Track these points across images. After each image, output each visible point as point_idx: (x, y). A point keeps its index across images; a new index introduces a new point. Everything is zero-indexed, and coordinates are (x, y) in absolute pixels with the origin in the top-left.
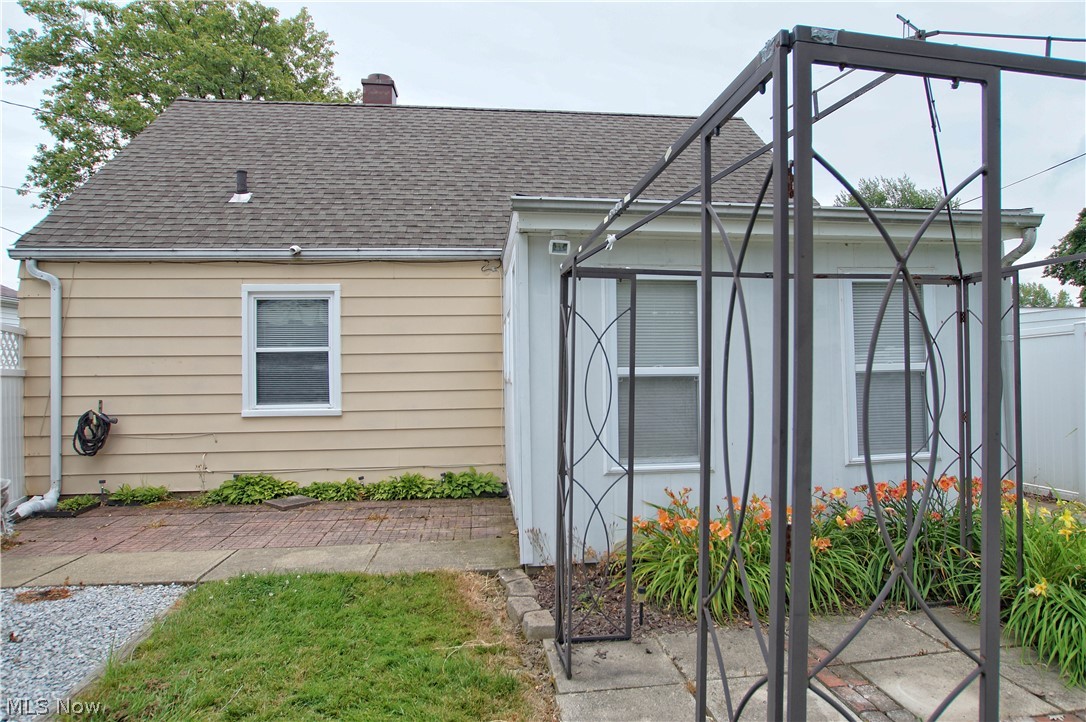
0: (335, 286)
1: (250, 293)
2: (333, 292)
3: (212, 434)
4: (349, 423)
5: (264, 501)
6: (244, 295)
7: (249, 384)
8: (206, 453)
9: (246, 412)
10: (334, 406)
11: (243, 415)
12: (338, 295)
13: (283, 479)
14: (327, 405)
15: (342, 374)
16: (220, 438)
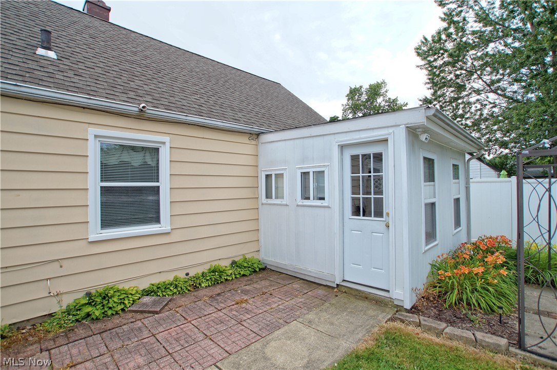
0: (166, 139)
1: (96, 136)
2: (164, 143)
3: (57, 260)
4: (175, 237)
5: (126, 309)
6: (91, 138)
7: (94, 213)
8: (50, 279)
9: (93, 237)
10: (165, 225)
11: (90, 240)
12: (168, 145)
13: (126, 286)
14: (159, 225)
15: (171, 202)
16: (64, 263)
